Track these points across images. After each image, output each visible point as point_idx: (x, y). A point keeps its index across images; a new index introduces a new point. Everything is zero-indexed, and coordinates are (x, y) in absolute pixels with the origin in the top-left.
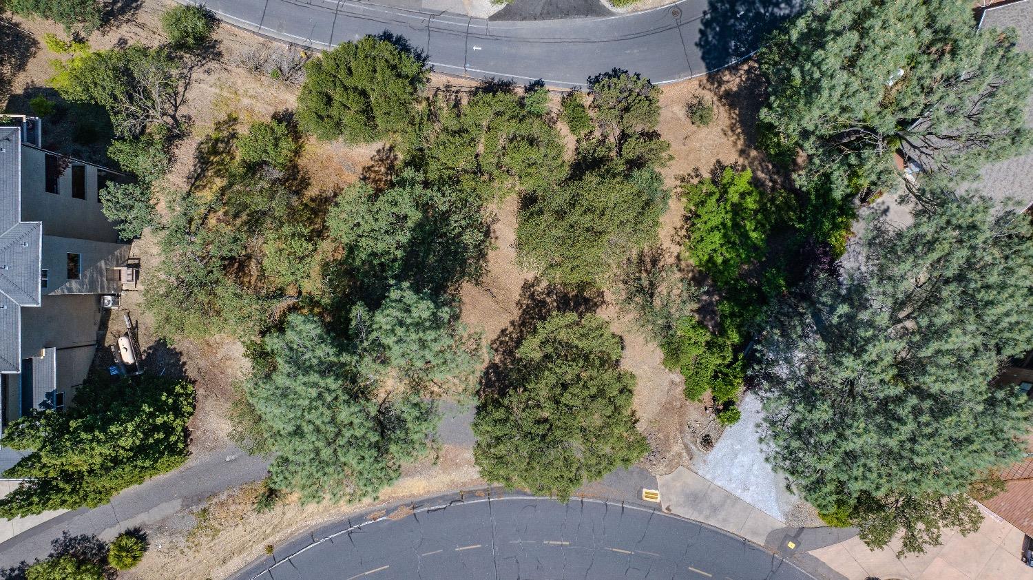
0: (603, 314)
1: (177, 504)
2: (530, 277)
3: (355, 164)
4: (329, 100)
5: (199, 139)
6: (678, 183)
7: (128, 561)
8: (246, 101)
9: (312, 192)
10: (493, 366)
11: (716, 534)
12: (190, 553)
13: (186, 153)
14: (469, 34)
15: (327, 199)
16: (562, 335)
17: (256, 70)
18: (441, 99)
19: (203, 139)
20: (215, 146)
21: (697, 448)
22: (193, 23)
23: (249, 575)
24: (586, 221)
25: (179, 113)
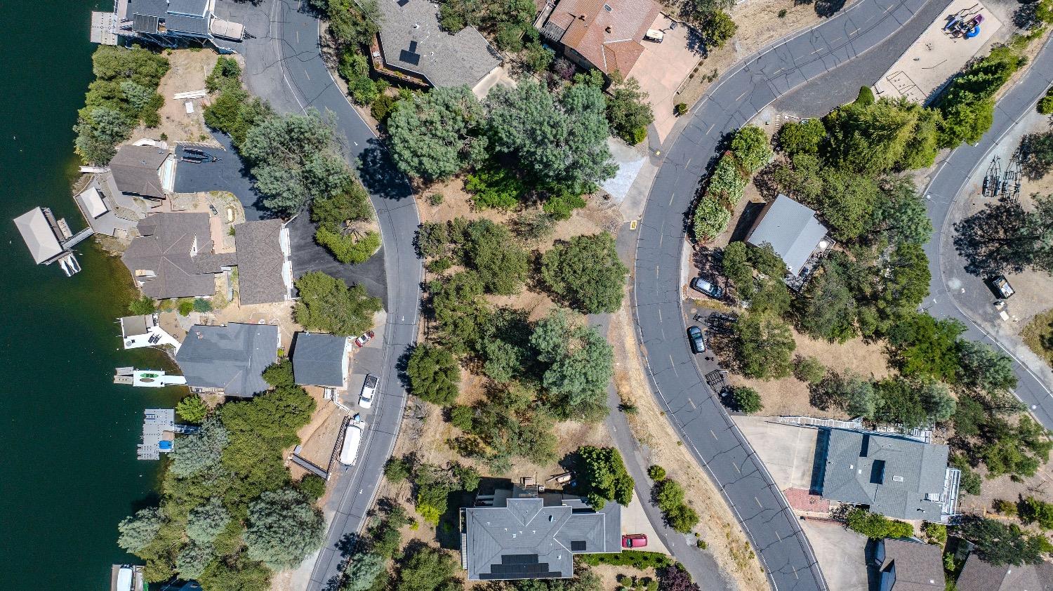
0: (543, 252)
1: (636, 453)
2: (525, 288)
3: (469, 378)
4: (441, 389)
5: (459, 457)
6: (474, 211)
7: (661, 472)
8: (438, 436)
9: (484, 398)
10: (570, 305)
11: (652, 192)
12: (660, 448)
13: (466, 462)
14: (396, 324)
15: (488, 391)
16: (552, 273)
17: (420, 432)
18: (433, 336)
19: (459, 455)
20: (463, 449)
21: (610, 202)
22: (396, 467)
23: (675, 424)
24: (498, 262)
25: (446, 468)
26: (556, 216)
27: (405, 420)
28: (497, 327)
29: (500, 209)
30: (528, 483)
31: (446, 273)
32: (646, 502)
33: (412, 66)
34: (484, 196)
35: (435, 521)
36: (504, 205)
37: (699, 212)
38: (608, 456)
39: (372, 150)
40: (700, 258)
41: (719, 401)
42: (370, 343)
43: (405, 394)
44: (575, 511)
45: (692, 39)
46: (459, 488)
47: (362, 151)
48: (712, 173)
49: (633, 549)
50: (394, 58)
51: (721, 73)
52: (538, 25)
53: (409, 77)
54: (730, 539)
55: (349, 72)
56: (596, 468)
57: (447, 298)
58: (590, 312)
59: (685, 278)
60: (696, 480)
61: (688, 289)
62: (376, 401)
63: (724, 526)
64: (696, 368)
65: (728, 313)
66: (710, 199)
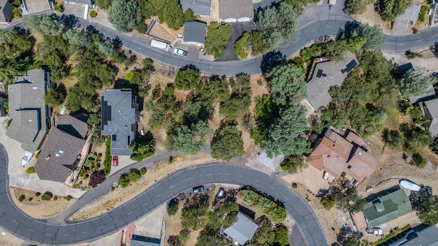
0: (237, 126)
1: (152, 163)
2: (222, 119)
3: (185, 95)
4: (181, 82)
5: (153, 89)
6: (255, 98)
7: (144, 173)
8: (162, 81)
9: (177, 100)
10: (214, 137)
11: (261, 173)
12: (154, 173)
13: (150, 92)
14: (209, 65)
15: (180, 102)
16: (228, 130)
17: (163, 73)
18: (203, 80)
20: (156, 91)
21: (257, 155)
22: (149, 63)
23: (164, 179)
24: (233, 108)
25: (148, 84)
26: (252, 133)
27: (168, 67)
28: (206, 107)
29: (255, 109)
30: (141, 117)
31: (230, 86)
32: (131, 166)
33: (316, 75)
34: (261, 103)
35: (126, 78)
36: (257, 111)
37: (252, 192)
38: (151, 151)
39: (281, 57)
40: (233, 192)
41: (173, 198)
42: (201, 53)
43: (180, 68)
44: (129, 137)
45: (324, 191)
46: (140, 89)
47: (281, 53)
48: (268, 198)
49: (112, 160)
50: (319, 67)
51: (310, 203)
52: (331, 127)
53: (311, 73)
54: (115, 201)
55: (314, 48)
56: (146, 146)
57: (219, 86)
58: (211, 146)
60: (140, 187)
61: (220, 187)
62: (177, 55)
63: (120, 199)
64: (187, 189)
65: (209, 203)
66: (257, 197)
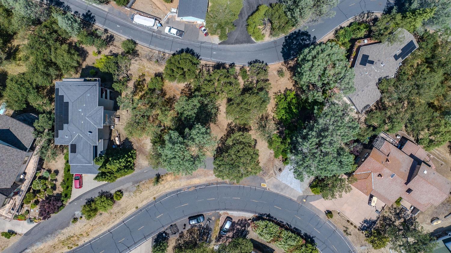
0: (250, 133)
1: (131, 183)
2: (230, 121)
3: (179, 88)
4: (173, 71)
5: (134, 81)
6: (274, 94)
7: (119, 198)
8: (147, 69)
9: (167, 96)
10: (219, 147)
12: (134, 198)
13: (131, 84)
14: (212, 48)
15: (171, 99)
16: (238, 138)
17: (150, 59)
18: (204, 69)
19: (135, 81)
20: (139, 83)
21: (277, 172)
22: (131, 46)
23: (148, 206)
24: (245, 106)
25: (128, 73)
26: (270, 143)
27: (157, 52)
28: (207, 105)
29: (275, 109)
30: (116, 120)
31: (240, 78)
32: (102, 189)
33: (359, 62)
34: (283, 100)
35: (97, 65)
36: (277, 112)
37: (271, 224)
38: (129, 167)
39: (310, 39)
40: (244, 223)
41: (161, 231)
42: (202, 34)
43: (172, 52)
44: (96, 147)
45: (369, 222)
46: (115, 80)
47: (309, 33)
48: (293, 232)
49: (74, 180)
50: (364, 51)
51: (349, 237)
52: (382, 135)
53: (352, 60)
54: (79, 236)
55: (354, 27)
56: (120, 160)
57: (225, 77)
58: (214, 159)
59: (233, 214)
60: (115, 217)
61: (226, 215)
62: (169, 36)
63: (87, 233)
64: (179, 219)
65: (212, 238)
66: (278, 231)
